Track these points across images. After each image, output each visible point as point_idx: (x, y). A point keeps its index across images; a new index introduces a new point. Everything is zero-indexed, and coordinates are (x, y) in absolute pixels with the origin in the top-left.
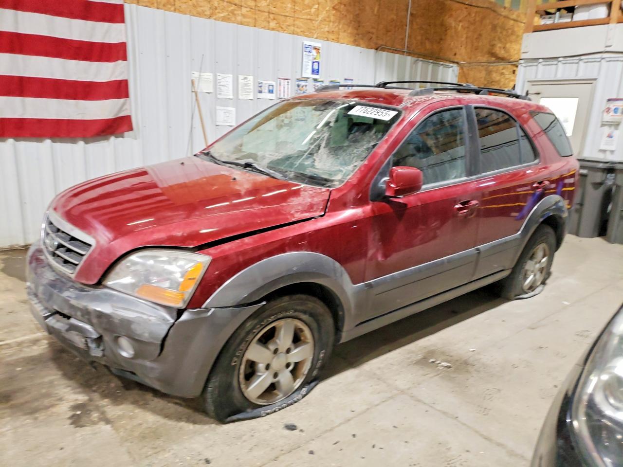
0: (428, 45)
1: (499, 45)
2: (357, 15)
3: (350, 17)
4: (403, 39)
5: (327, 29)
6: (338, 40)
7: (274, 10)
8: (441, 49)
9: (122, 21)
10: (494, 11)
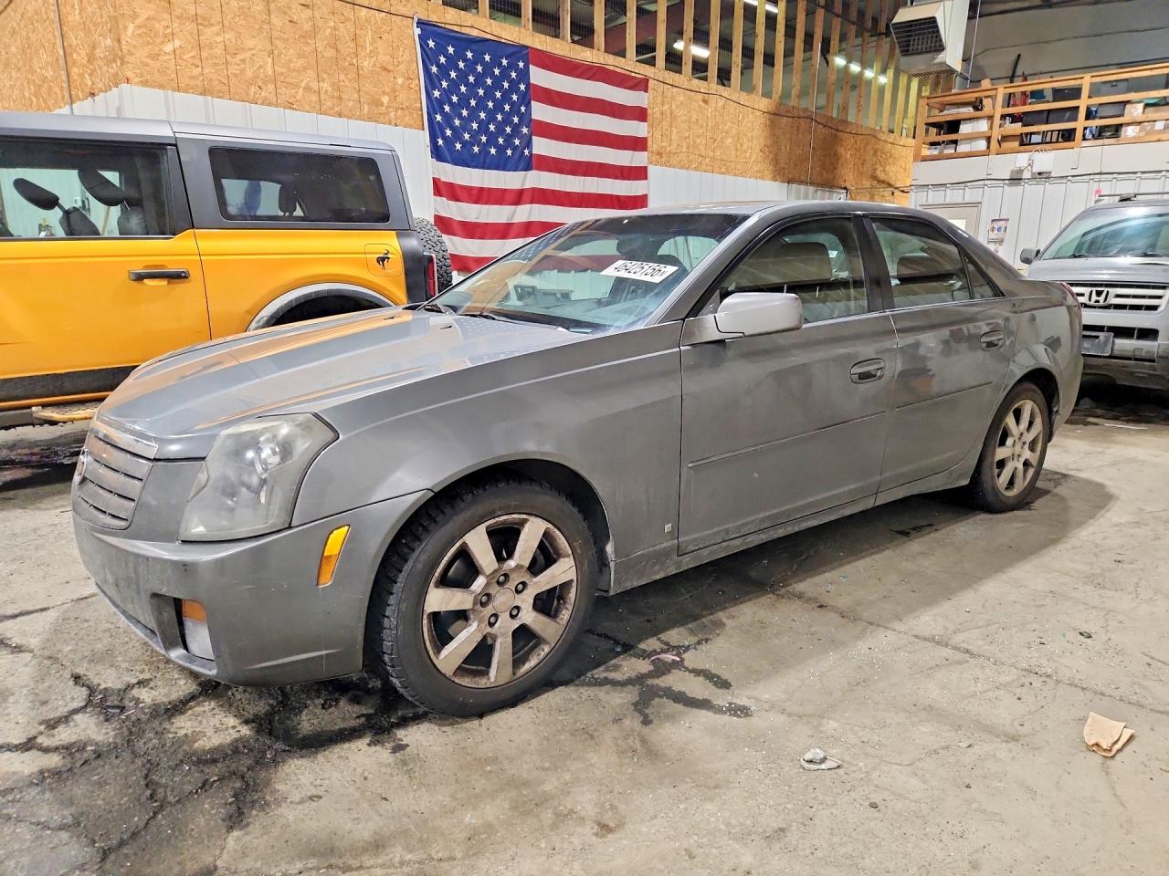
0: (825, 175)
1: (880, 168)
2: (776, 155)
3: (771, 156)
4: (807, 171)
5: (756, 169)
6: (763, 178)
7: (724, 158)
8: (834, 178)
9: (646, 178)
10: (875, 137)
